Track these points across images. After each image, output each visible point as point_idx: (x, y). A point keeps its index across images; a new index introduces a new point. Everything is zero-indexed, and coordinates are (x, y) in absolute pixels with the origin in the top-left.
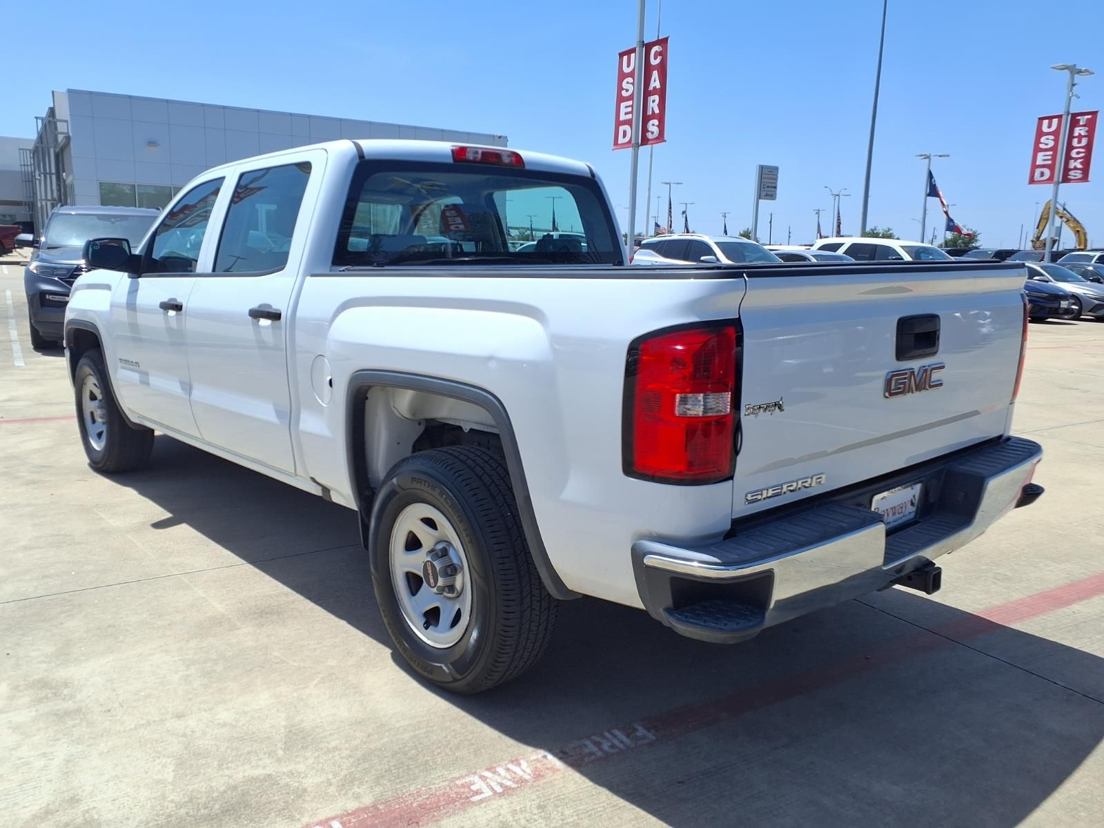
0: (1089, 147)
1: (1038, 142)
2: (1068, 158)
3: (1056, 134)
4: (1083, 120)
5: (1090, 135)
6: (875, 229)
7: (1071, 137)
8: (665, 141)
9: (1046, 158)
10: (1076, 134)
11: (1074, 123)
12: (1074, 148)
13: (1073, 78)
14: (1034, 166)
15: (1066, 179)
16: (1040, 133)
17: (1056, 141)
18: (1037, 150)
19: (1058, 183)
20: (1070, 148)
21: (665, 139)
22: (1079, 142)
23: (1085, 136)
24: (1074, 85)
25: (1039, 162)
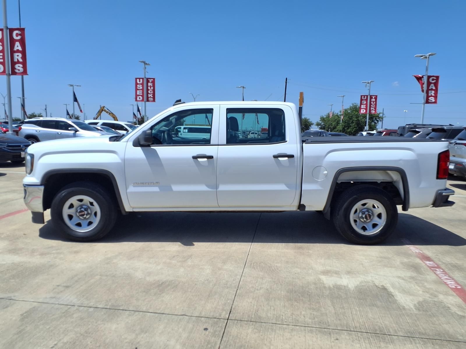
0: (154, 90)
1: (136, 87)
2: (148, 93)
3: (142, 84)
4: (151, 80)
5: (154, 86)
6: (34, 113)
7: (147, 86)
8: (27, 75)
9: (140, 92)
10: (149, 85)
11: (148, 82)
12: (149, 90)
13: (145, 66)
14: (137, 95)
15: (148, 101)
16: (137, 84)
17: (143, 87)
18: (137, 89)
19: (145, 102)
20: (148, 90)
21: (28, 74)
22: (151, 88)
23: (152, 86)
24: (145, 68)
25: (138, 94)
